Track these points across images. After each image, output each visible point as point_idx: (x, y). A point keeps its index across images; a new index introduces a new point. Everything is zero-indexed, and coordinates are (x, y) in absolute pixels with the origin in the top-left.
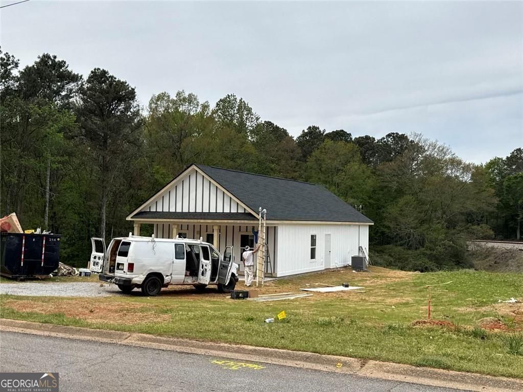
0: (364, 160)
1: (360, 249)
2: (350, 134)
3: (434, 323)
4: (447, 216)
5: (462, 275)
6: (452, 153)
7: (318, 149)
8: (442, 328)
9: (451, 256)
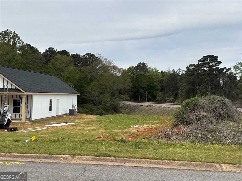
0: (76, 65)
1: (73, 106)
2: (69, 52)
3: (105, 137)
4: (111, 91)
5: (117, 116)
6: (114, 64)
7: (54, 59)
8: (108, 139)
9: (112, 109)
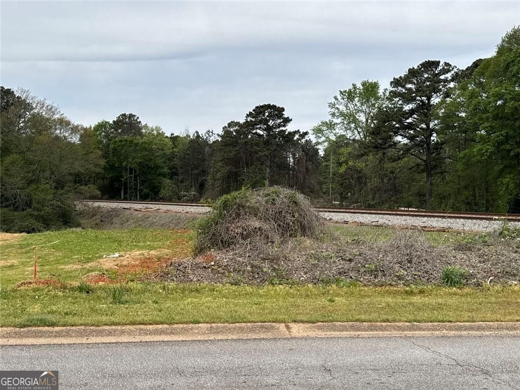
3: (40, 282)
4: (55, 177)
5: (70, 234)
6: (61, 113)
8: (48, 287)
9: (58, 217)
